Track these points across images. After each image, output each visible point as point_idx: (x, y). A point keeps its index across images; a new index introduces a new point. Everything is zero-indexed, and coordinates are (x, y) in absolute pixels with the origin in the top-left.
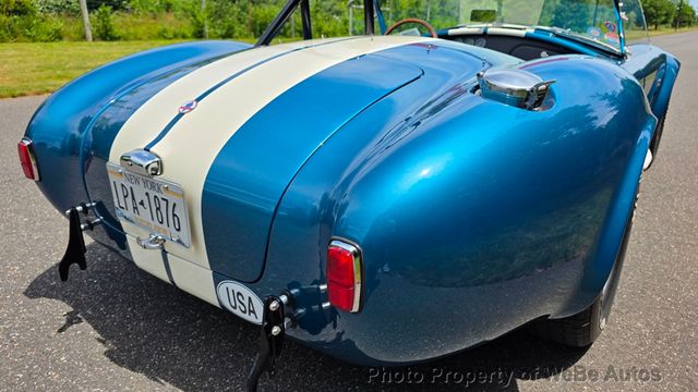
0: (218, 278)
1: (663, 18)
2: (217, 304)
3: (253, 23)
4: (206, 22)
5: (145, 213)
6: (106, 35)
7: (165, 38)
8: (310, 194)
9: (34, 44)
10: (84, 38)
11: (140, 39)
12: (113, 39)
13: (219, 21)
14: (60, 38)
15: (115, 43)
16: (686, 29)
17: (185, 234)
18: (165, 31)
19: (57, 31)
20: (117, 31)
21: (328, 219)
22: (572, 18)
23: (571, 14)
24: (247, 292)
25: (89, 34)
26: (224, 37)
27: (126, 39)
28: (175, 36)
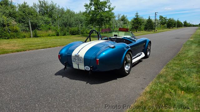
0: (85, 66)
1: (174, 26)
2: (84, 70)
3: (71, 32)
4: (59, 32)
5: (77, 61)
6: (36, 36)
7: (50, 36)
8: (94, 57)
9: (19, 39)
10: (30, 37)
11: (44, 37)
12: (37, 37)
13: (62, 32)
14: (25, 37)
15: (38, 38)
16: (181, 28)
17: (82, 62)
18: (50, 35)
19: (24, 36)
20: (39, 35)
21: (96, 58)
22: (149, 27)
23: (149, 26)
24: (88, 67)
25: (32, 36)
26: (63, 35)
27: (40, 37)
28: (52, 36)
